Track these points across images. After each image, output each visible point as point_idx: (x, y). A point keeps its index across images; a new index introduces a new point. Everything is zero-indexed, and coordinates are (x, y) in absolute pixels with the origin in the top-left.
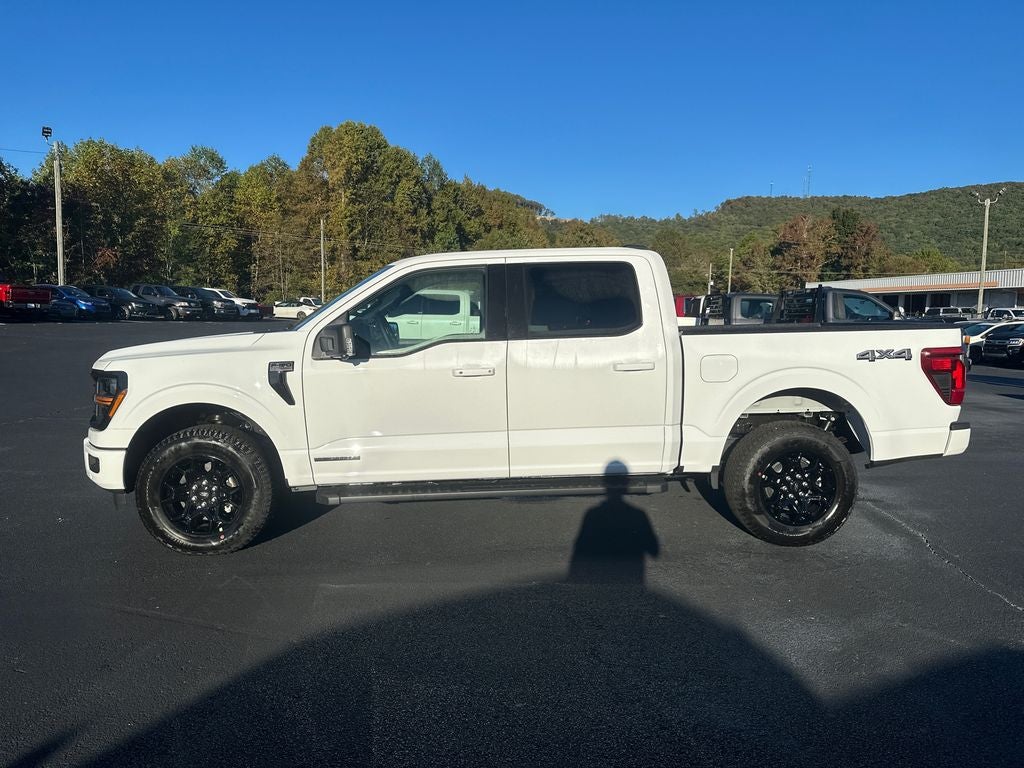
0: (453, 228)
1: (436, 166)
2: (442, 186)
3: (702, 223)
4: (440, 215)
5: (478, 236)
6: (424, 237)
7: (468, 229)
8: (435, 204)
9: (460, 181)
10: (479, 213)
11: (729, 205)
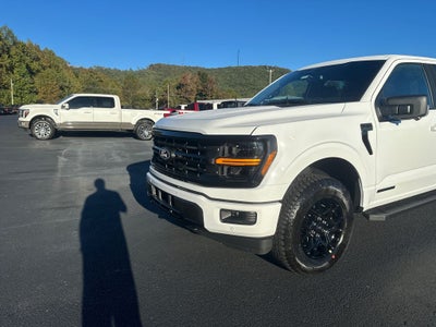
0: (24, 66)
1: (10, 32)
2: (15, 43)
3: (141, 73)
4: (17, 58)
5: (38, 71)
6: (7, 70)
7: (32, 67)
8: (12, 53)
9: (25, 42)
10: (38, 59)
11: (152, 67)
